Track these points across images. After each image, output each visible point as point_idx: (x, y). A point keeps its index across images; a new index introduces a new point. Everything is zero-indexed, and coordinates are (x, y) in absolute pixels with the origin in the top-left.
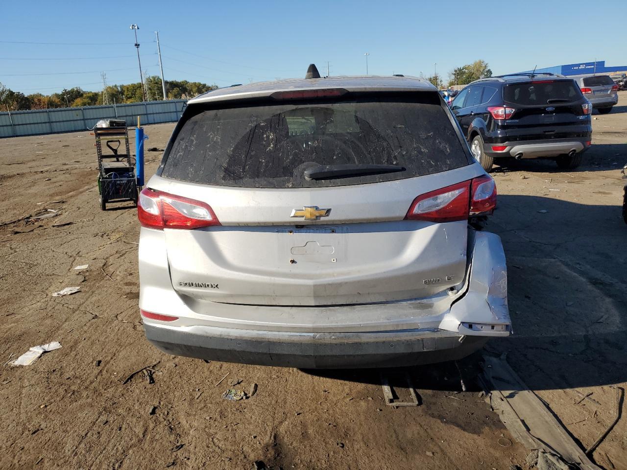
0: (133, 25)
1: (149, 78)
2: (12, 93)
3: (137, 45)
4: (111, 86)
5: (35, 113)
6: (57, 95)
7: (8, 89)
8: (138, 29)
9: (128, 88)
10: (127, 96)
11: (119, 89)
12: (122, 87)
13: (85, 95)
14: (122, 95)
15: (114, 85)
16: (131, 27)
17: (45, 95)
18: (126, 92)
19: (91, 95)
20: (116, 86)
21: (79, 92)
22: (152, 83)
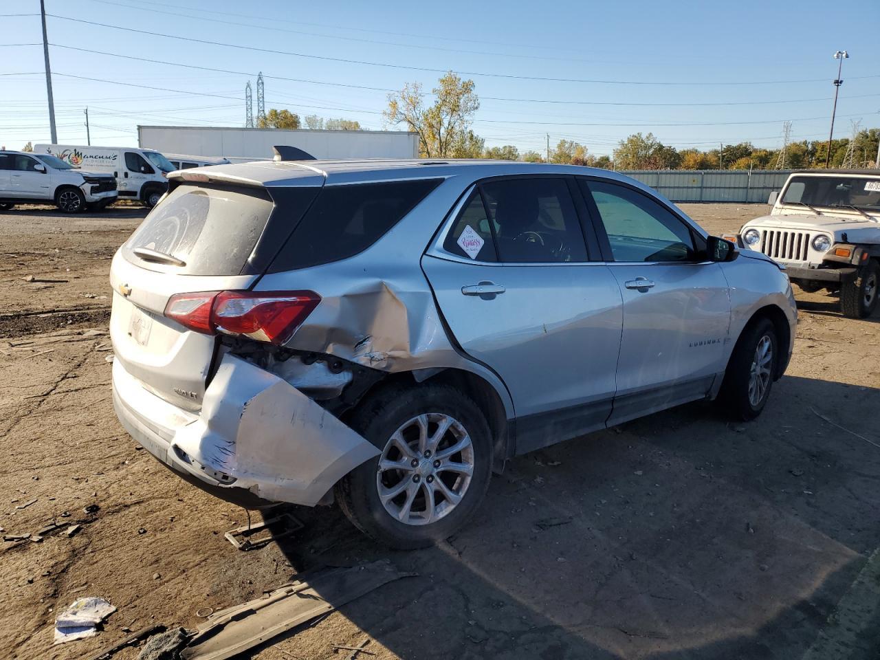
0: (840, 52)
1: (865, 132)
2: (661, 147)
3: (838, 83)
4: (798, 142)
5: (683, 174)
6: (716, 153)
7: (658, 142)
8: (847, 57)
9: (823, 147)
10: (818, 159)
11: (810, 147)
12: (815, 144)
13: (754, 154)
14: (812, 157)
15: (803, 140)
16: (835, 55)
17: (702, 152)
18: (819, 151)
19: (763, 154)
20: (805, 143)
21: (747, 150)
22: (869, 139)
